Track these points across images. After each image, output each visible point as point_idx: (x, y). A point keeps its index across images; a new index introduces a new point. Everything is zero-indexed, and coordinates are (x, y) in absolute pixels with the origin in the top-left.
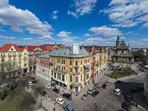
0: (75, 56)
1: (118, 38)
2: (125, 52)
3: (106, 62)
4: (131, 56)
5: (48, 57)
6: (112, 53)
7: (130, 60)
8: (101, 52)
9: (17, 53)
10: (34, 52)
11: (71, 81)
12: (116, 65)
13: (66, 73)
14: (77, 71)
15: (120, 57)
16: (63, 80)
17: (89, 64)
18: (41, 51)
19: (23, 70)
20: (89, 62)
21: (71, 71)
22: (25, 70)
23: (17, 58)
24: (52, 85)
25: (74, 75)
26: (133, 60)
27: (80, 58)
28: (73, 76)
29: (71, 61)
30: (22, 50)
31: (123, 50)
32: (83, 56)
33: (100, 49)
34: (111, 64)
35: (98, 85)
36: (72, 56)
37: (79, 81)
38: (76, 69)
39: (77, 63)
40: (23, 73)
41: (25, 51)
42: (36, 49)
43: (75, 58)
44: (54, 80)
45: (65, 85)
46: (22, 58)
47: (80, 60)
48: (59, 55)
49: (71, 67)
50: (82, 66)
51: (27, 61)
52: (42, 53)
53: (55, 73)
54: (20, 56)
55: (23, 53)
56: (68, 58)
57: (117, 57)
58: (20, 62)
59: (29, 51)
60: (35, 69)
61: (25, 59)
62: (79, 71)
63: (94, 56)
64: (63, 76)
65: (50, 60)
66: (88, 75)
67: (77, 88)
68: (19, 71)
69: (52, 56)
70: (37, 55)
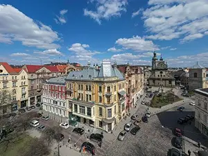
0: (106, 80)
1: (155, 55)
2: (164, 73)
3: (143, 87)
4: (172, 77)
5: (64, 82)
6: (149, 75)
7: (170, 83)
8: (136, 72)
9: (10, 77)
10: (38, 74)
11: (101, 115)
12: (154, 89)
13: (93, 104)
14: (109, 101)
15: (159, 79)
16: (89, 114)
17: (124, 89)
18: (49, 73)
19: (19, 104)
20: (123, 87)
21: (101, 101)
22: (23, 103)
23: (10, 85)
24: (71, 122)
25: (106, 107)
27: (113, 82)
28: (103, 108)
29: (100, 87)
31: (161, 70)
32: (116, 79)
33: (136, 69)
34: (147, 89)
35: (137, 119)
36: (102, 80)
37: (113, 115)
38: (108, 97)
39: (109, 90)
40: (19, 108)
41: (24, 73)
42: (40, 71)
43: (107, 82)
44: (74, 116)
45: (91, 122)
46: (18, 84)
47: (113, 84)
48: (82, 79)
49: (101, 95)
50: (116, 93)
51: (27, 89)
52: (51, 75)
53: (76, 106)
54: (14, 82)
55: (19, 77)
56: (97, 82)
57: (154, 80)
58: (14, 92)
59: (29, 73)
60: (39, 100)
61: (23, 86)
62: (112, 100)
63: (130, 79)
64: (89, 110)
65: (67, 85)
67: (110, 124)
68: (13, 105)
69: (71, 80)
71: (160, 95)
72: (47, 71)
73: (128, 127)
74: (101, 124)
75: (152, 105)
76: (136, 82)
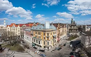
0: (47, 30)
1: (72, 19)
2: (75, 27)
3: (66, 33)
5: (30, 30)
6: (69, 28)
8: (63, 27)
10: (23, 27)
11: (44, 44)
12: (71, 34)
13: (41, 40)
14: (48, 39)
15: (73, 29)
16: (39, 43)
17: (56, 34)
19: (18, 36)
20: (56, 33)
21: (44, 39)
22: (19, 36)
23: (16, 30)
25: (46, 41)
26: (78, 31)
27: (50, 31)
29: (44, 33)
30: (17, 26)
31: (74, 26)
32: (52, 30)
33: (62, 25)
34: (68, 34)
36: (45, 30)
37: (50, 44)
39: (48, 34)
40: (18, 37)
41: (19, 27)
42: (23, 26)
44: (34, 43)
45: (40, 46)
47: (50, 32)
48: (37, 29)
49: (45, 36)
50: (51, 36)
51: (20, 32)
52: (27, 28)
53: (34, 40)
54: (17, 29)
55: (18, 28)
56: (43, 31)
57: (71, 30)
58: (17, 32)
59: (20, 27)
60: (23, 36)
61: (19, 31)
62: (50, 39)
63: (59, 30)
64: (39, 42)
65: (31, 32)
66: (55, 41)
70: (24, 29)
71: (73, 36)
72: (26, 26)
73: (57, 48)
74: (45, 47)
75: (69, 40)
76: (63, 31)
